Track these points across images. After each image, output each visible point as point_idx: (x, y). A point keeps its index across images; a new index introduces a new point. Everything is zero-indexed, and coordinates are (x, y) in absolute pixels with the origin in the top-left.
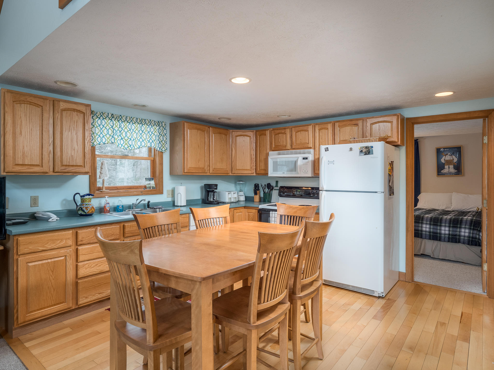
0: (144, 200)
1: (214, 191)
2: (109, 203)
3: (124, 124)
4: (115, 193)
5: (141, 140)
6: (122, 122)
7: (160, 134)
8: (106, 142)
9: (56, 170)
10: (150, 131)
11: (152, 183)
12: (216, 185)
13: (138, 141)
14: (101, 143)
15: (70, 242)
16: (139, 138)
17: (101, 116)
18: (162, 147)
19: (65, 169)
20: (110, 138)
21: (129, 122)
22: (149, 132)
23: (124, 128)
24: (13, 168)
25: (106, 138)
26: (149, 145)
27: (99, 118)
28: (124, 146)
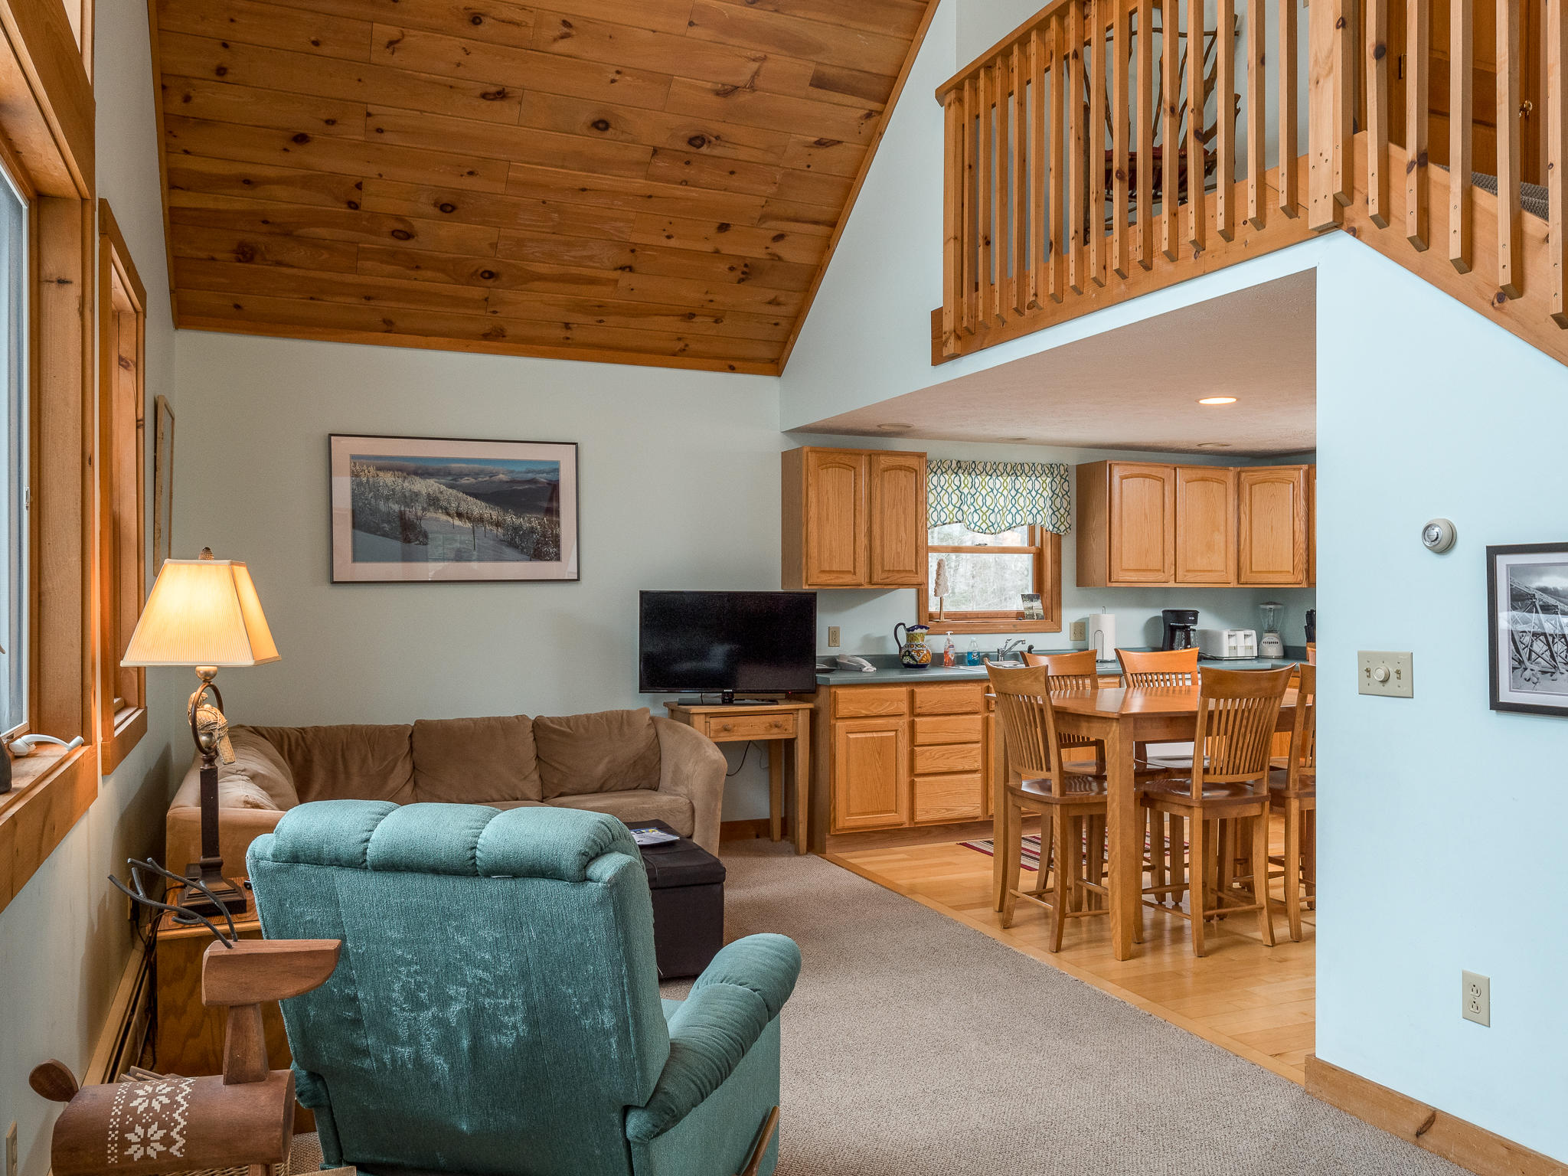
0: (1023, 642)
1: (1189, 627)
2: (953, 646)
3: (981, 480)
4: (963, 625)
5: (1014, 511)
6: (977, 475)
7: (1053, 492)
8: (948, 521)
9: (875, 579)
10: (1033, 488)
11: (1037, 605)
12: (1195, 614)
13: (1008, 512)
14: (939, 523)
15: (904, 707)
16: (1011, 505)
17: (939, 467)
18: (1059, 523)
19: (888, 578)
20: (954, 512)
21: (990, 473)
22: (1030, 492)
23: (981, 487)
24: (818, 577)
25: (948, 513)
26: (1030, 520)
27: (935, 473)
28: (980, 527)
